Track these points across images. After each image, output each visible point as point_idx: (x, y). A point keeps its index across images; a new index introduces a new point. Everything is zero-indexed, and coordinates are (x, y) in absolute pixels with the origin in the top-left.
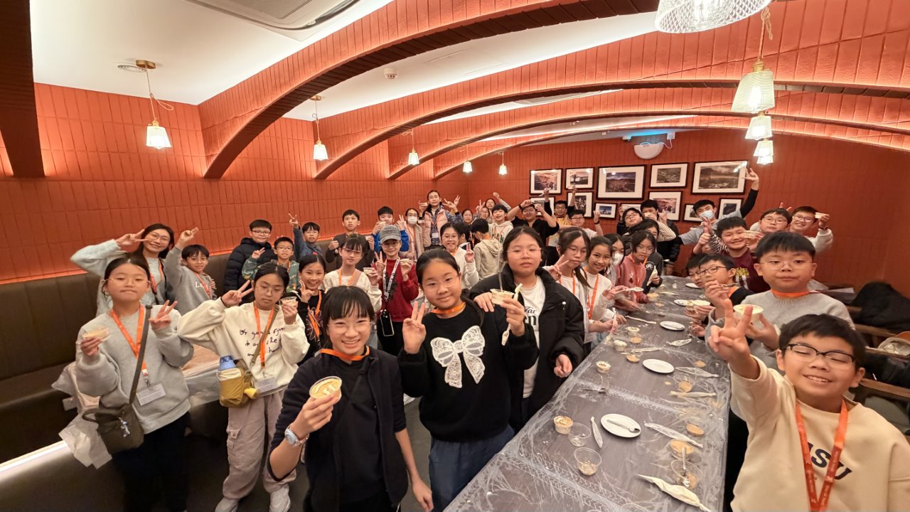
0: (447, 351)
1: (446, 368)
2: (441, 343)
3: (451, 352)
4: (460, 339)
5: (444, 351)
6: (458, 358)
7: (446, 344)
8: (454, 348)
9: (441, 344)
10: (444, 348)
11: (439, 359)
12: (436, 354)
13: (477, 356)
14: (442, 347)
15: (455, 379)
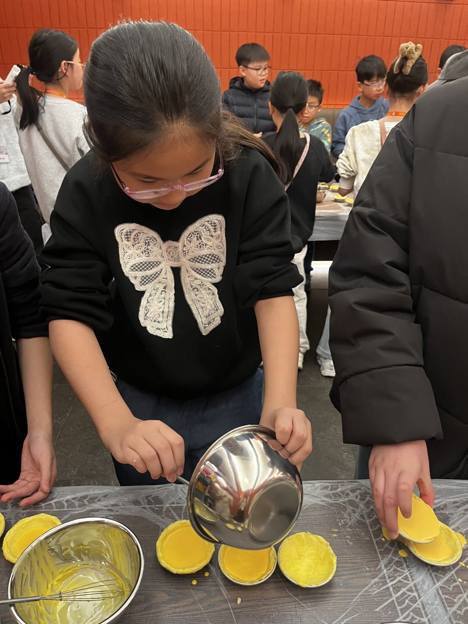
2: (143, 239)
3: (159, 264)
5: (144, 258)
7: (151, 243)
8: (165, 254)
9: (142, 242)
10: (148, 252)
11: (132, 272)
12: (126, 260)
13: (208, 281)
14: (143, 249)
15: (160, 319)
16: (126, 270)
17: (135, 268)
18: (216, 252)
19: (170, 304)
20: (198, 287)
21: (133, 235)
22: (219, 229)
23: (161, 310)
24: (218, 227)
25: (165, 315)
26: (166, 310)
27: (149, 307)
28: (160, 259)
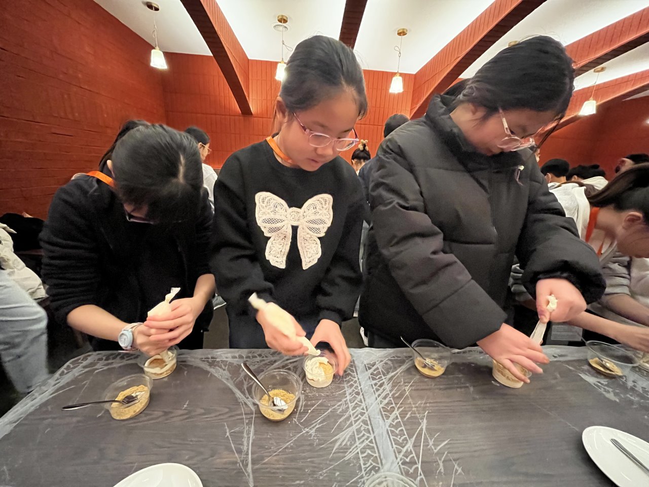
0: (277, 217)
1: (269, 238)
2: (273, 203)
3: (282, 221)
4: (300, 207)
5: (272, 216)
6: (290, 231)
7: (279, 207)
8: (288, 216)
9: (272, 205)
10: (275, 212)
11: (263, 224)
12: (260, 216)
13: (315, 236)
14: (272, 210)
15: (279, 256)
16: (259, 222)
17: (265, 221)
18: (324, 218)
19: (287, 248)
20: (308, 239)
21: (267, 199)
22: (328, 204)
23: (281, 250)
24: (327, 202)
25: (282, 253)
26: (283, 250)
27: (272, 247)
28: (283, 218)
